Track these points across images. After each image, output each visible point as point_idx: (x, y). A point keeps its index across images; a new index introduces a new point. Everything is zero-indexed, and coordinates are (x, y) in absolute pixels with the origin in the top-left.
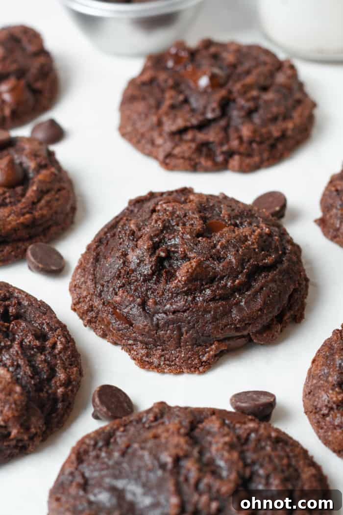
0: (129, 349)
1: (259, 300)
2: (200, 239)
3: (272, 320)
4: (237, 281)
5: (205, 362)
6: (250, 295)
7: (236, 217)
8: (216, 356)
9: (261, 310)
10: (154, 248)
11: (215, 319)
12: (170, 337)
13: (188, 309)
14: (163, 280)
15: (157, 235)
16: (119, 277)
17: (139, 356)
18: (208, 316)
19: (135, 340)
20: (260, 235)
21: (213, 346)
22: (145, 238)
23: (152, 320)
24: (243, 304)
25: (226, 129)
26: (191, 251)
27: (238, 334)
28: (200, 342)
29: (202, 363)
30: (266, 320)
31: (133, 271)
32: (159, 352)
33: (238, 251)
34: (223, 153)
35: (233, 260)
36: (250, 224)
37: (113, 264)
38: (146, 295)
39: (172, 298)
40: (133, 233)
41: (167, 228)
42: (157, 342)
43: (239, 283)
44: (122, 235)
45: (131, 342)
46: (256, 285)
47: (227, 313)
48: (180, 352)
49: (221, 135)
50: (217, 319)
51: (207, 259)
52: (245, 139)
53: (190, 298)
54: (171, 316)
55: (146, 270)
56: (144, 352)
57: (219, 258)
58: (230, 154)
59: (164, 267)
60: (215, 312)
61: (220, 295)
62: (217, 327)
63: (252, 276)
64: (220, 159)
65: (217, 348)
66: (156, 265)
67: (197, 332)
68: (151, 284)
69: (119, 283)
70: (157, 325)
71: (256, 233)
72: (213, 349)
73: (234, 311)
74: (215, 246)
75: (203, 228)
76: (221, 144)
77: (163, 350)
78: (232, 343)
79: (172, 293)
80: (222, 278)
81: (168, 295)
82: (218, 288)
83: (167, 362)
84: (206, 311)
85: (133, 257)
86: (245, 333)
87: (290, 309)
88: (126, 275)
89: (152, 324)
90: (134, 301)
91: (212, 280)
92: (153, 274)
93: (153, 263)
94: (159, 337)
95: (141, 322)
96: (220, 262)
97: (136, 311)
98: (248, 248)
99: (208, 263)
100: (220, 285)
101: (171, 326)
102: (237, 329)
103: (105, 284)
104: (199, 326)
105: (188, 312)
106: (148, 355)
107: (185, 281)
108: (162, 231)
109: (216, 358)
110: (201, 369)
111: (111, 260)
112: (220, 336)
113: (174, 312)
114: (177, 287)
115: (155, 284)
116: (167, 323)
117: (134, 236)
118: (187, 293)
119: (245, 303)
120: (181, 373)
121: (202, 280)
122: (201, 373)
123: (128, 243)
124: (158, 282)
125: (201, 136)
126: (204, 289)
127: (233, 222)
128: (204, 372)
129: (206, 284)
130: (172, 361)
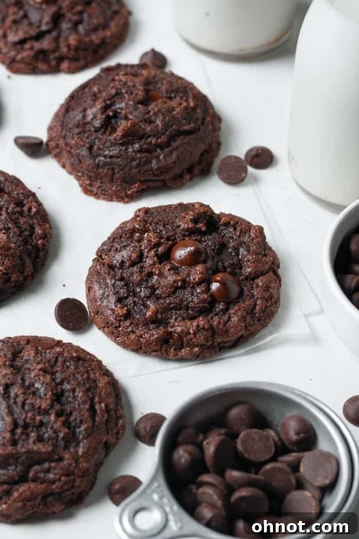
0: (78, 178)
1: (174, 156)
2: (139, 106)
3: (183, 171)
4: (160, 140)
5: (130, 195)
6: (167, 151)
7: (172, 92)
8: (137, 192)
9: (174, 163)
10: (106, 108)
11: (139, 165)
12: (106, 174)
13: (121, 156)
14: (108, 133)
15: (110, 99)
16: (78, 126)
17: (84, 185)
18: (134, 163)
19: (83, 173)
20: (186, 108)
21: (136, 185)
22: (100, 100)
23: (95, 160)
24: (161, 157)
25: (57, 39)
26: (131, 113)
27: (155, 178)
28: (128, 181)
29: (127, 196)
30: (177, 170)
31: (88, 123)
32: (98, 184)
33: (165, 118)
34: (56, 58)
35: (160, 125)
36: (181, 98)
37: (76, 116)
38: (94, 142)
39: (111, 146)
40: (95, 95)
41: (118, 94)
42: (97, 177)
43: (161, 142)
44: (88, 95)
45: (80, 174)
46: (174, 144)
47: (148, 162)
48: (113, 186)
49: (53, 44)
50: (140, 166)
51: (141, 121)
52: (72, 47)
53: (124, 148)
54: (108, 160)
55: (97, 124)
56: (88, 182)
57: (149, 122)
58: (60, 60)
59: (110, 123)
60: (140, 161)
61: (146, 149)
62: (139, 172)
63: (172, 138)
64: (53, 63)
65: (139, 187)
66: (105, 121)
67: (125, 174)
68: (99, 135)
69: (77, 131)
70: (98, 165)
71: (182, 106)
72: (136, 187)
73: (154, 162)
74: (149, 112)
75: (144, 97)
76: (54, 52)
77: (101, 183)
78: (151, 184)
79: (112, 143)
80: (149, 137)
81: (108, 144)
82: (145, 143)
83: (103, 192)
84: (133, 159)
85: (90, 114)
86: (161, 178)
87: (200, 164)
88: (83, 125)
89: (94, 164)
90: (84, 146)
91: (141, 138)
92: (102, 127)
93: (103, 120)
94: (99, 173)
95: (88, 161)
96: (150, 124)
97: (84, 152)
98: (173, 116)
99: (141, 124)
100: (147, 142)
101: (107, 167)
102: (155, 175)
103: (68, 130)
104: (127, 169)
105: (120, 158)
106: (90, 185)
107: (122, 136)
108: (114, 96)
109: (138, 194)
110: (126, 200)
111: (75, 113)
112: (142, 179)
113: (111, 157)
114: (115, 139)
115: (102, 135)
116: (105, 164)
117: (95, 97)
118: (122, 144)
119: (164, 157)
120: (111, 200)
121: (134, 136)
122: (125, 202)
123: (89, 102)
124: (104, 133)
125: (37, 46)
126: (135, 143)
127: (168, 95)
128: (127, 202)
129: (137, 140)
130: (107, 191)
